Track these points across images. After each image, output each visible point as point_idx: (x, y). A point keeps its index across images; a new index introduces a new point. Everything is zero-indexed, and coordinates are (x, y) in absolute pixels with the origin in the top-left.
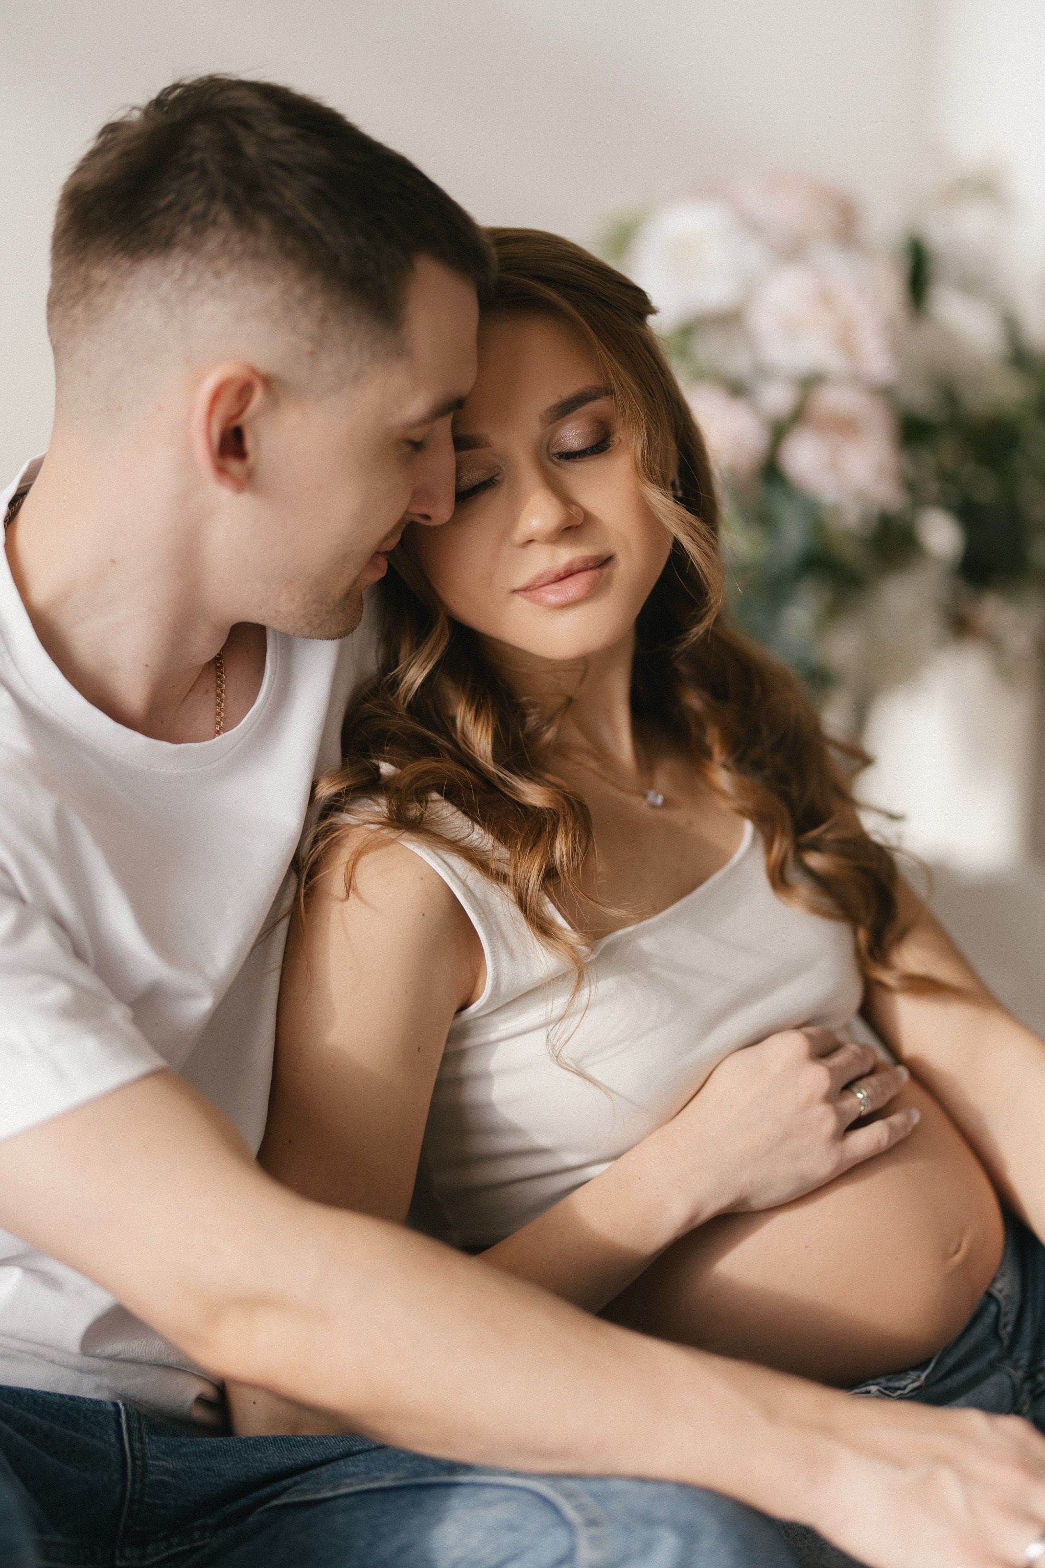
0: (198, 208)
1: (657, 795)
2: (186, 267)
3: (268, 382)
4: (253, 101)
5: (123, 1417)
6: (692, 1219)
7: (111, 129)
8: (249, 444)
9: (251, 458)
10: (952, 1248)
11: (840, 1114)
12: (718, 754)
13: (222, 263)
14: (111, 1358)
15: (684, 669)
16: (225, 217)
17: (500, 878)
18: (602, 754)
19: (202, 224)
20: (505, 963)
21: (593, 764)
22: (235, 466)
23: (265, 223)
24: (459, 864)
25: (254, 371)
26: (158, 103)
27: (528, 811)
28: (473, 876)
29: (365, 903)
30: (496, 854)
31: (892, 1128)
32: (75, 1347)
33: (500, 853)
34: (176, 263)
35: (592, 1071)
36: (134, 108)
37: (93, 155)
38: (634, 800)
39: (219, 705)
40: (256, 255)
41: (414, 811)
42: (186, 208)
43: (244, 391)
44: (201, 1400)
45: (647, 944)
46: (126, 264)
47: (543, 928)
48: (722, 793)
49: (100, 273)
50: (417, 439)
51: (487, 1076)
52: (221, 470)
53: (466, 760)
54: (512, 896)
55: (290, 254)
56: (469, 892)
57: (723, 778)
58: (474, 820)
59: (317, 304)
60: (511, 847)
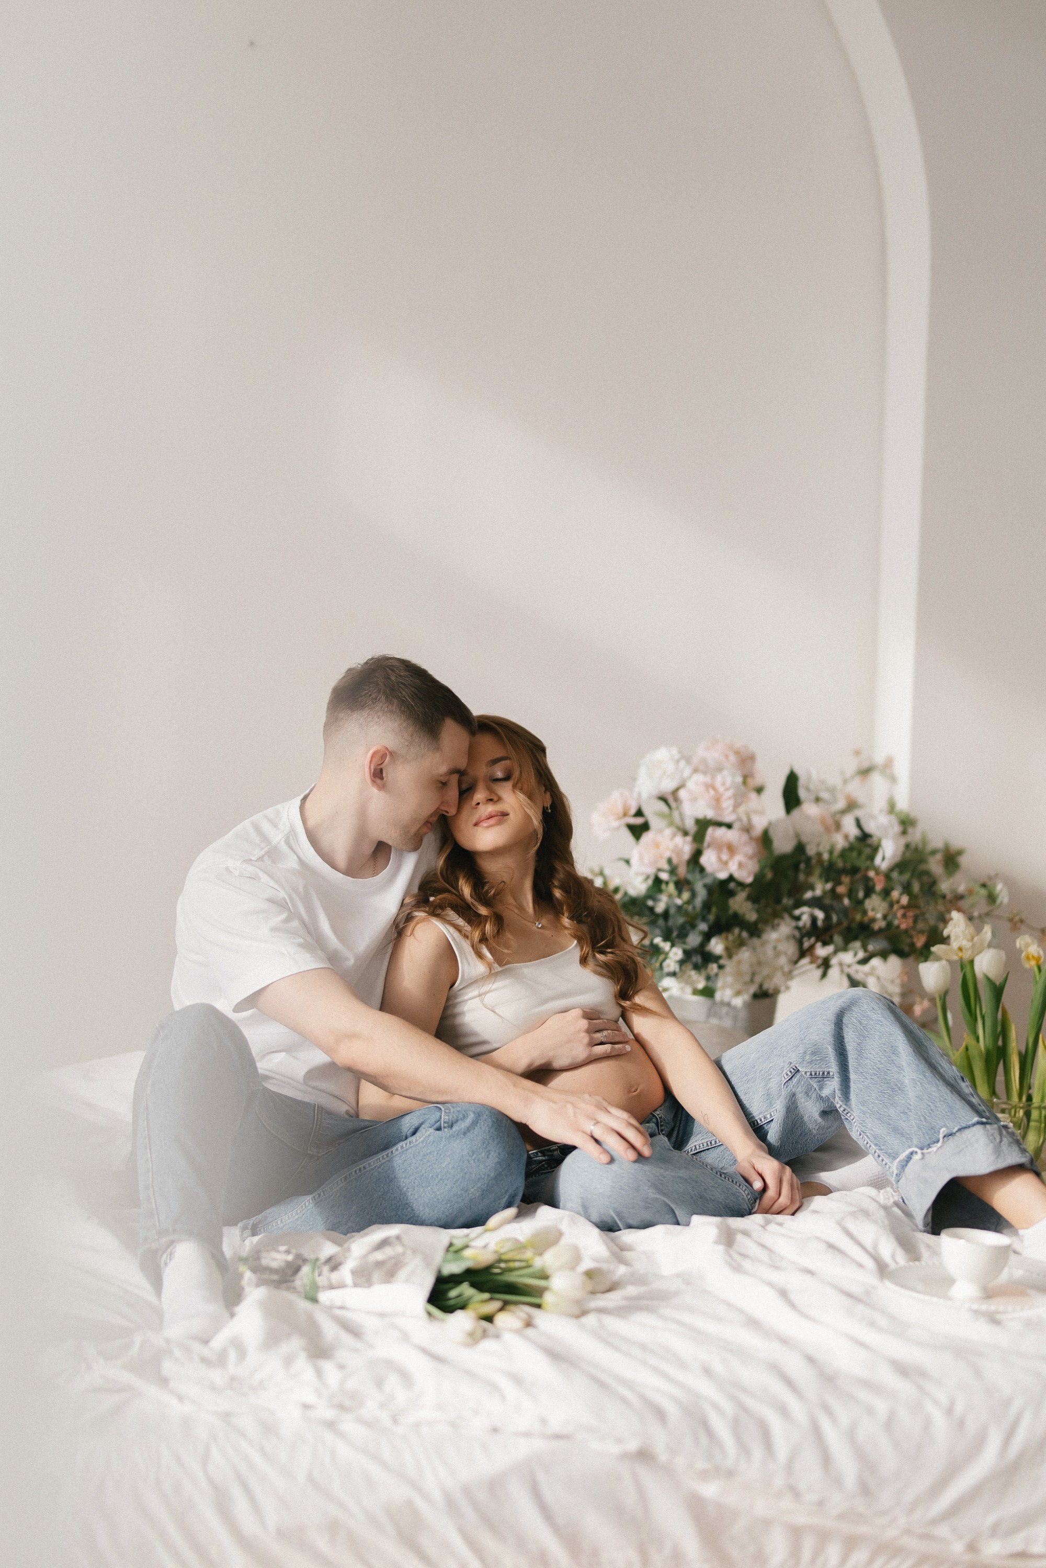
0: (373, 696)
1: (539, 924)
2: (368, 715)
3: (391, 753)
4: (397, 664)
5: (316, 1106)
6: (529, 1066)
7: (350, 670)
8: (384, 775)
9: (385, 779)
10: (633, 1090)
11: (591, 1039)
12: (566, 914)
13: (380, 714)
14: (314, 1088)
15: (556, 883)
16: (383, 698)
17: (466, 937)
18: (521, 908)
19: (375, 700)
20: (466, 967)
21: (516, 911)
22: (379, 781)
23: (395, 701)
24: (452, 929)
25: (387, 749)
26: (366, 663)
27: (479, 915)
28: (456, 934)
29: (415, 938)
30: (466, 928)
31: (612, 1049)
32: (301, 1079)
33: (468, 928)
34: (365, 713)
35: (497, 1011)
36: (359, 664)
37: (344, 677)
38: (529, 924)
39: (374, 868)
40: (392, 712)
41: (439, 911)
42: (370, 695)
43: (384, 756)
44: (347, 1113)
45: (525, 971)
46: (349, 712)
47: (480, 956)
48: (566, 928)
49: (341, 715)
50: (444, 782)
51: (463, 1013)
52: (373, 782)
53: (461, 897)
54: (469, 944)
55: (403, 712)
56: (454, 939)
57: (566, 921)
58: (460, 916)
59: (411, 729)
60: (471, 926)
